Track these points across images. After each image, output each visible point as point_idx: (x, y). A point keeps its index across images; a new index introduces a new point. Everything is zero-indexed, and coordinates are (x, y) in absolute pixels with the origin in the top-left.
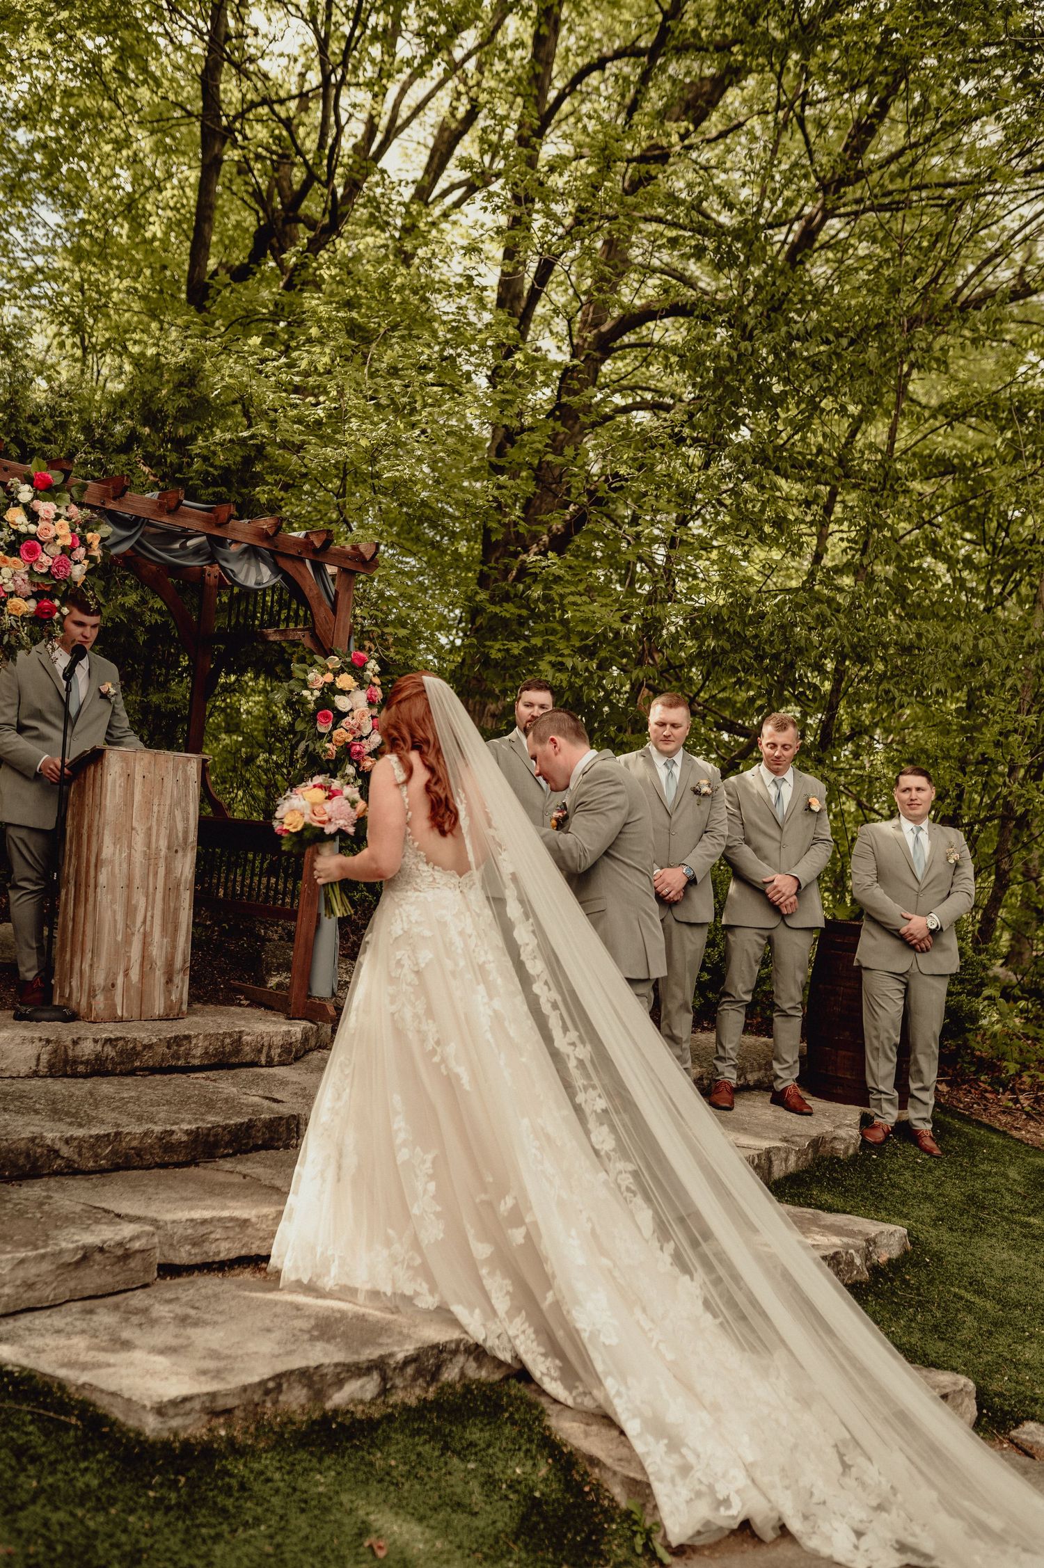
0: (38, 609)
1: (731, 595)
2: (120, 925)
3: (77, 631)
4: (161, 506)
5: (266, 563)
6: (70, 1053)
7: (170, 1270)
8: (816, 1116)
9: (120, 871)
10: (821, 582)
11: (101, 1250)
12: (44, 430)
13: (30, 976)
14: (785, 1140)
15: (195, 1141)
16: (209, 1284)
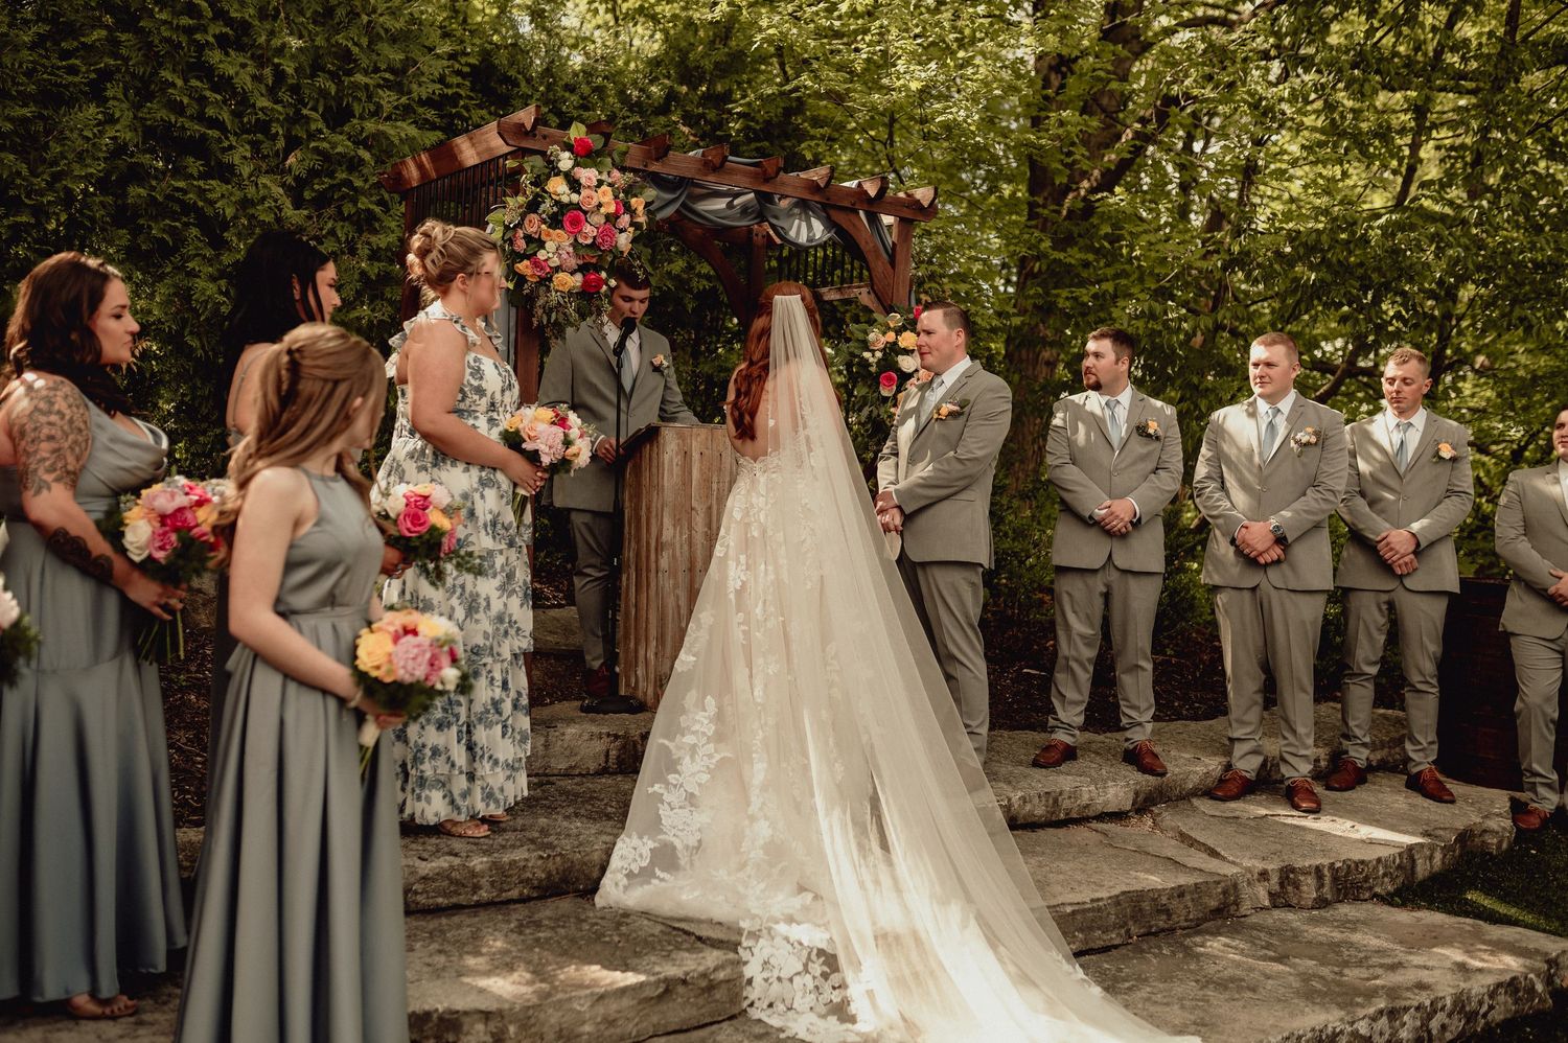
0: (585, 283)
2: (684, 611)
3: (627, 306)
4: (705, 164)
5: (818, 218)
9: (681, 553)
11: (684, 982)
12: (583, 97)
13: (596, 664)
14: (1426, 834)
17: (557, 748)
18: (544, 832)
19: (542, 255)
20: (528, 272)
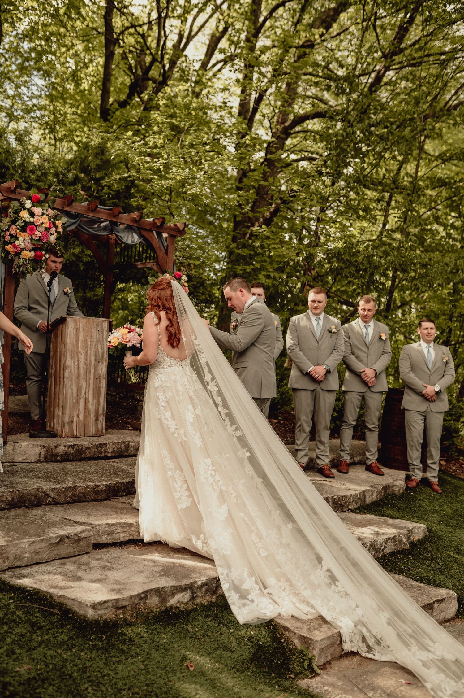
0: (35, 255)
1: (344, 243)
2: (75, 395)
3: (53, 265)
4: (88, 208)
5: (136, 233)
6: (54, 451)
7: (98, 546)
8: (386, 476)
9: (74, 371)
10: (386, 236)
11: (68, 537)
12: (37, 176)
14: (371, 486)
15: (109, 489)
16: (116, 552)
17: (18, 451)
18: (11, 482)
19: (17, 243)
20: (11, 250)
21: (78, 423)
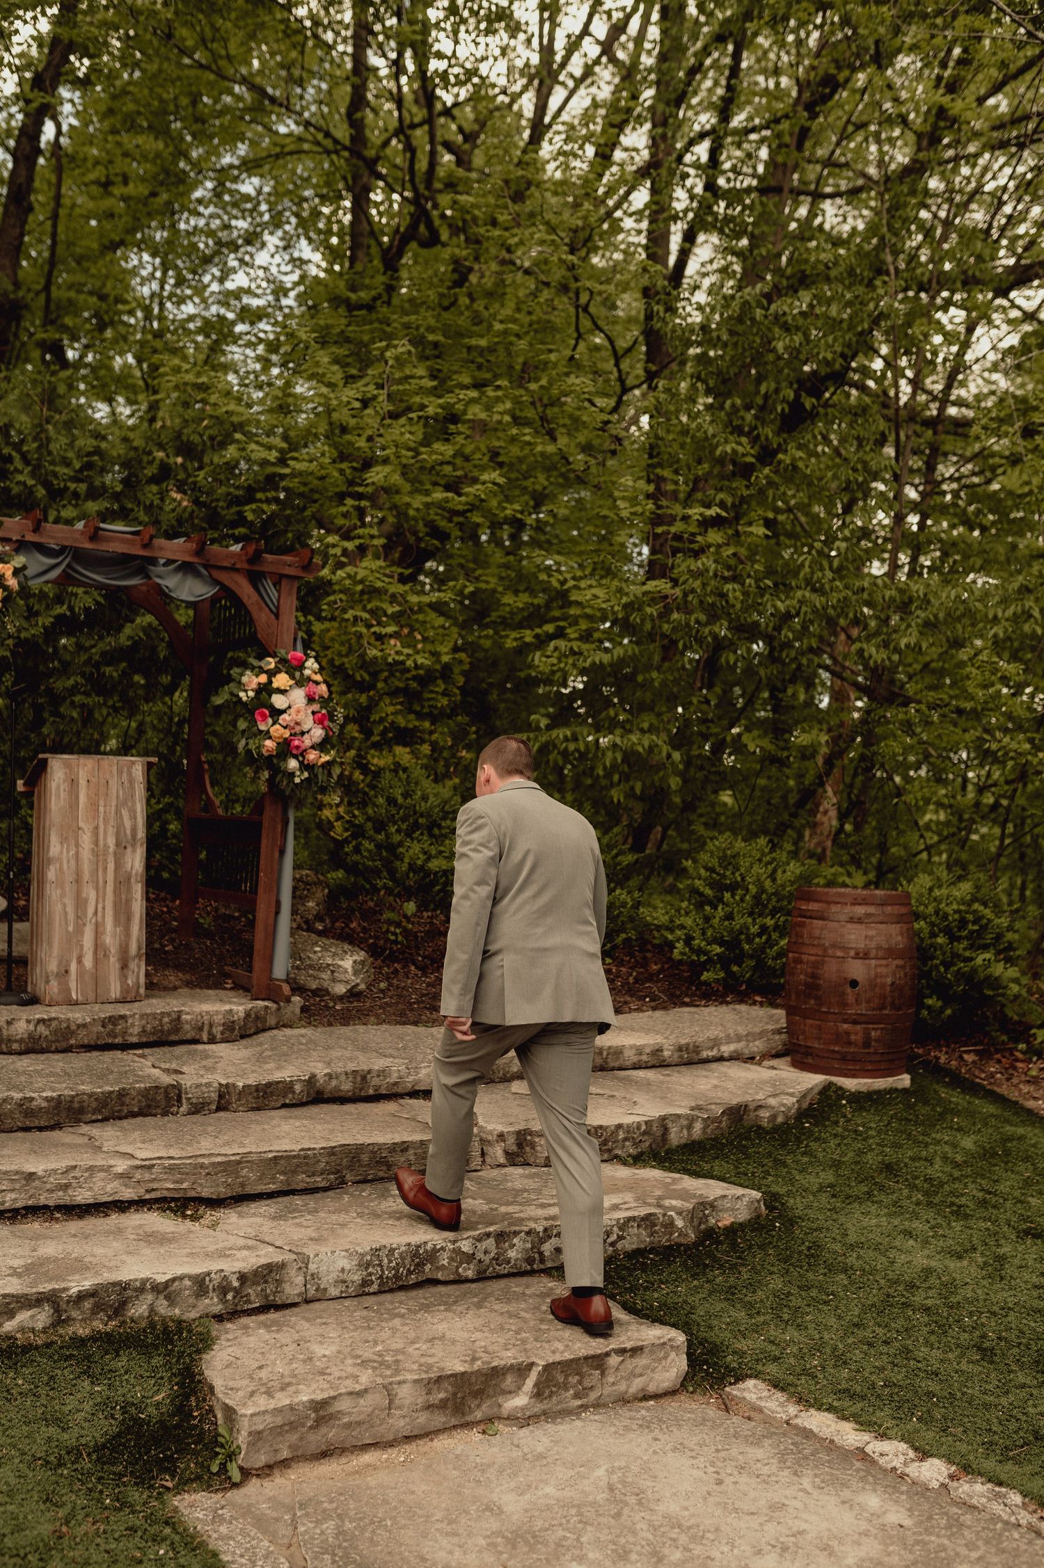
2: (71, 916)
4: (85, 534)
5: (200, 577)
6: (5, 1032)
9: (68, 867)
15: (57, 1107)
21: (81, 973)
